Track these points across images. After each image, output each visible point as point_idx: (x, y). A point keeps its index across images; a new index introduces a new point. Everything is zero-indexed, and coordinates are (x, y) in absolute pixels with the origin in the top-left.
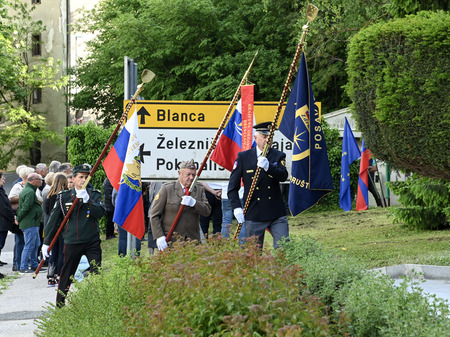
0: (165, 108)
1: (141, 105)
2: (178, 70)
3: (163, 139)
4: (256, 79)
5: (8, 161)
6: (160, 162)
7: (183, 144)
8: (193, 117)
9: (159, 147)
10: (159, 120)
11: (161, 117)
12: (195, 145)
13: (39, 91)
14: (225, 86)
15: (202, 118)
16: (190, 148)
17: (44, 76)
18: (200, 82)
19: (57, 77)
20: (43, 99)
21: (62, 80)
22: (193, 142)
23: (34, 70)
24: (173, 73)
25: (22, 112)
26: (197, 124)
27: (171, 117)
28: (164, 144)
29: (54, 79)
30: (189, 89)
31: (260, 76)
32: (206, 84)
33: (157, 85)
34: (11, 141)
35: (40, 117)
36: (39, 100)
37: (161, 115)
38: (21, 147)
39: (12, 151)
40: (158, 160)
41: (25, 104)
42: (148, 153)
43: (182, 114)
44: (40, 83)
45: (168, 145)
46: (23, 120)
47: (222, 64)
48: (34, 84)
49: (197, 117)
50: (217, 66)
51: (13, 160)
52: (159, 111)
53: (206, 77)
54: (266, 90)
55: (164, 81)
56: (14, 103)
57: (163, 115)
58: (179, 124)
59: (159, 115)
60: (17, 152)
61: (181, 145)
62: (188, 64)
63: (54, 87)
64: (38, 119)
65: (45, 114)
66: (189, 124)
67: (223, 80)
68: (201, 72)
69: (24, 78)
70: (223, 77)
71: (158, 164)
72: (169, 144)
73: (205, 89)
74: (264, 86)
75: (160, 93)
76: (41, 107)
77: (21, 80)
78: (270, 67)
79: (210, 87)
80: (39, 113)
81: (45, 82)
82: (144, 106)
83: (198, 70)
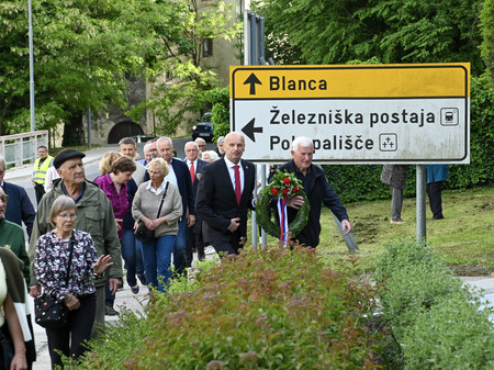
0: (279, 74)
1: (251, 72)
2: (362, 14)
3: (278, 112)
4: (456, 22)
5: (176, 125)
6: (274, 141)
7: (301, 118)
8: (313, 85)
9: (272, 122)
10: (272, 89)
11: (275, 86)
12: (316, 119)
13: (210, 42)
14: (419, 32)
15: (324, 86)
16: (310, 122)
17: (214, 24)
18: (389, 27)
19: (229, 25)
20: (215, 52)
21: (235, 28)
22: (314, 115)
23: (204, 18)
24: (357, 17)
25: (191, 67)
26: (318, 93)
27: (287, 85)
28: (279, 118)
29: (226, 27)
30: (376, 37)
31: (461, 18)
32: (395, 30)
33: (337, 33)
34: (180, 101)
35: (211, 72)
36: (209, 53)
37: (274, 83)
38: (190, 109)
39: (180, 113)
40: (272, 137)
41: (194, 57)
42: (260, 130)
43: (300, 82)
44: (211, 33)
45: (283, 119)
46: (192, 77)
47: (415, 4)
48: (203, 33)
49: (317, 85)
50: (409, 7)
51: (182, 123)
52: (271, 78)
53: (396, 21)
54: (468, 34)
55: (346, 27)
56: (182, 57)
57: (277, 83)
58: (296, 93)
59: (272, 83)
60: (186, 115)
61: (299, 119)
62: (375, 6)
63: (226, 37)
64: (209, 75)
65: (217, 68)
66: (308, 93)
67: (416, 24)
68: (389, 15)
69: (192, 27)
70: (416, 21)
71: (272, 143)
72: (285, 118)
73: (395, 35)
74: (466, 30)
75: (341, 42)
76: (212, 61)
77: (189, 29)
78: (473, 7)
79: (400, 33)
80: (210, 68)
81: (215, 31)
82: (255, 72)
83: (385, 13)
